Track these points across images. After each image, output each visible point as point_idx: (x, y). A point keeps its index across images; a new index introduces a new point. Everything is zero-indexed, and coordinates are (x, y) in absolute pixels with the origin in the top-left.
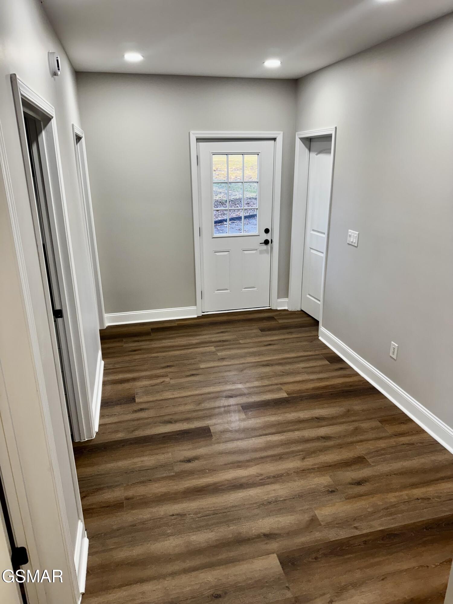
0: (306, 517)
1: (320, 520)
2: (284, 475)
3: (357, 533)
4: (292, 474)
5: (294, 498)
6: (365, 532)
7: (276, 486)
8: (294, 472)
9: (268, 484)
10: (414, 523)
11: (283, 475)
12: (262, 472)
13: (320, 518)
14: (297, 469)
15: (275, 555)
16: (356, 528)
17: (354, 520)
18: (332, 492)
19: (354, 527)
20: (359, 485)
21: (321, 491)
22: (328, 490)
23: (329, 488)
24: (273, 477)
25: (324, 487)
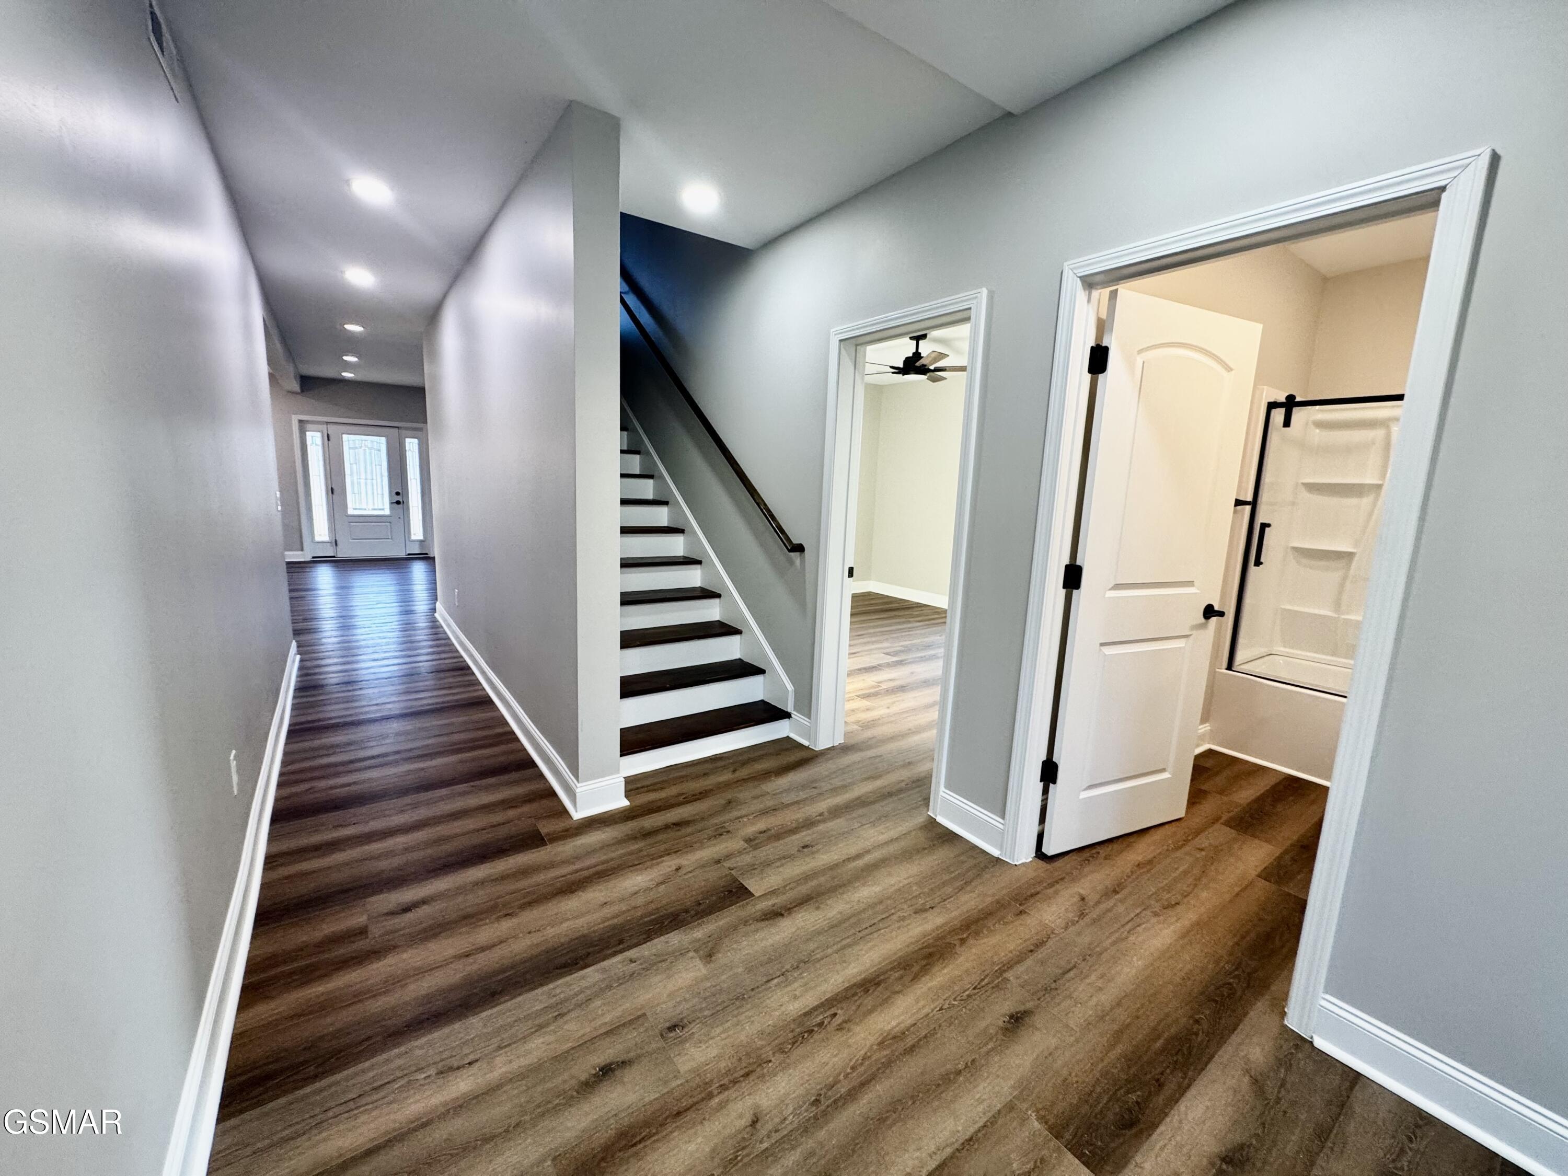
0: (722, 958)
1: (698, 959)
2: (790, 1044)
3: (632, 953)
4: (771, 1052)
5: (753, 990)
6: (619, 958)
7: (795, 1008)
8: (770, 1061)
9: (815, 1008)
10: (514, 997)
11: (794, 1043)
12: (839, 1038)
13: (698, 963)
14: (763, 1076)
15: (757, 895)
16: (632, 961)
17: (633, 974)
18: (672, 1028)
19: (635, 962)
20: (606, 1066)
21: (698, 1021)
22: (683, 1028)
23: (681, 1034)
24: (813, 1030)
25: (693, 1033)
